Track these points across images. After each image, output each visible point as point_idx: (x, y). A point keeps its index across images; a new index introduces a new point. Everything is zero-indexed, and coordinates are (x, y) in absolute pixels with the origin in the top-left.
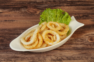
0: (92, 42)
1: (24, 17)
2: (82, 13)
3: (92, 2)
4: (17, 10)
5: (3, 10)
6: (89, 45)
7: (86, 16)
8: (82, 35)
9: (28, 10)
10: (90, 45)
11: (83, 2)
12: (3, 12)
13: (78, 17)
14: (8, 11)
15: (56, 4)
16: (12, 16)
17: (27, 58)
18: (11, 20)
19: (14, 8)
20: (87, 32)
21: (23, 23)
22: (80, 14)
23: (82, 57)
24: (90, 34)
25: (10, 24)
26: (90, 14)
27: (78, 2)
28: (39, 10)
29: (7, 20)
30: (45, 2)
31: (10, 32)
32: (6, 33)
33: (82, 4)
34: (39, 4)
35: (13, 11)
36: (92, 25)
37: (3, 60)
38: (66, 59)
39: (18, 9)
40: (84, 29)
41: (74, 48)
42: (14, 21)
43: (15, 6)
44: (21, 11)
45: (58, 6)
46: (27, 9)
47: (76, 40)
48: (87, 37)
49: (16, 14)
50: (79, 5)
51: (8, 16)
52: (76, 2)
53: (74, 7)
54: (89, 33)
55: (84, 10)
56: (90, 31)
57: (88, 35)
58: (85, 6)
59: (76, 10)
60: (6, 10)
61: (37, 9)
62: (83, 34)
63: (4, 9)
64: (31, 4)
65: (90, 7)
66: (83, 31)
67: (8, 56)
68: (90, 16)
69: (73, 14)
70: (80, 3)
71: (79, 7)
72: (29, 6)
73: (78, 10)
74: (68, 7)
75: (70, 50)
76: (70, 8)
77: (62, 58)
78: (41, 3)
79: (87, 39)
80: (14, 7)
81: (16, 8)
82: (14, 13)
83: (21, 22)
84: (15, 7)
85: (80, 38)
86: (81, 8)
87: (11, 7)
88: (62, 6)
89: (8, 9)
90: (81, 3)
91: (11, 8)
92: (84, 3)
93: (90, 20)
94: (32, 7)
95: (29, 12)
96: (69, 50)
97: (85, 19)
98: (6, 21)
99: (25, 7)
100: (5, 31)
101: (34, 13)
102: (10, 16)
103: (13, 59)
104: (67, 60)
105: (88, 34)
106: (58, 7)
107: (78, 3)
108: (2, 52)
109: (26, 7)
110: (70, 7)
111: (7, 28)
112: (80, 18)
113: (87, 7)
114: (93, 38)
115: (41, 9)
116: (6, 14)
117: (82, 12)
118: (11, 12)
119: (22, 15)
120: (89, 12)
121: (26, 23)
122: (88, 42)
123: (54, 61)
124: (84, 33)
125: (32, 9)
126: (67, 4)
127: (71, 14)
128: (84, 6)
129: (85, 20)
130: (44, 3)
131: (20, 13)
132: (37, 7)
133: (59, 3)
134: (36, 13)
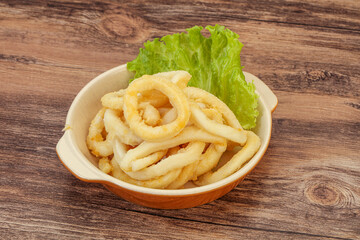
0: (318, 202)
1: (77, 52)
2: (326, 65)
4: (60, 13)
5: (7, 9)
6: (302, 217)
7: (338, 80)
8: (288, 164)
9: (103, 22)
10: (307, 216)
11: (345, 12)
12: (3, 18)
13: (303, 77)
14: (24, 15)
15: (229, 7)
16: (32, 38)
17: (23, 233)
18: (21, 54)
19: (52, 6)
20: (314, 156)
21: (65, 76)
22: (317, 65)
24: (326, 163)
25: (14, 72)
26: (356, 71)
27: (328, 10)
28: (148, 28)
29: (8, 53)
33: (339, 22)
35: (45, 19)
36: (347, 125)
39: (69, 10)
40: (306, 139)
41: (234, 221)
42: (34, 61)
44: (75, 21)
46: (104, 18)
47: (254, 186)
48: (307, 175)
49: (51, 33)
50: (326, 26)
51: (16, 35)
52: (319, 10)
54: (320, 158)
55: (335, 52)
56: (330, 153)
57: (311, 169)
58: (350, 32)
59: (301, 48)
60: (18, 11)
61: (141, 21)
62: (292, 160)
63: (11, 5)
66: (298, 147)
68: (354, 80)
69: (286, 61)
70: (330, 16)
71: (321, 34)
72: (117, 5)
73: (314, 48)
74: (272, 29)
75: (214, 226)
76: (282, 33)
79: (302, 186)
81: (60, 5)
82: (46, 26)
83: (59, 71)
85: (275, 179)
86: (330, 39)
88: (249, 22)
89: (28, 9)
90: (337, 17)
91: (39, 3)
92: (349, 19)
93: (348, 100)
94: (126, 9)
95: (108, 30)
96: (209, 227)
97: (329, 92)
99: (98, 4)
101: (124, 37)
102: (25, 40)
105: (315, 163)
106: (234, 22)
107: (323, 16)
109: (103, 8)
110: (284, 29)
112: (309, 85)
114: (330, 186)
115: (159, 23)
116: (13, 26)
117: (326, 60)
118: (33, 22)
119: (74, 39)
120: (356, 63)
121: (76, 77)
122: (303, 199)
124: (301, 157)
125: (125, 18)
126: (278, 12)
127: (277, 62)
128: (343, 33)
129: (326, 98)
131: (69, 29)
132: (148, 11)
133: (242, 7)
134: (133, 36)
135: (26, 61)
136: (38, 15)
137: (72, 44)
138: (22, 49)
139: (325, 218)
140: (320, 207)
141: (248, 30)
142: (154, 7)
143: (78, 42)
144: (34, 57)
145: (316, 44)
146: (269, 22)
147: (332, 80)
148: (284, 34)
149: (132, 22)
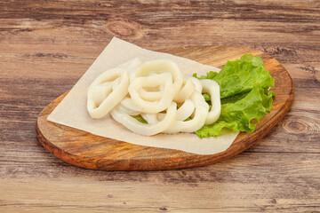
0: (293, 132)
2: (277, 44)
3: (311, 11)
4: (75, 23)
5: (36, 22)
6: (285, 142)
7: (288, 53)
9: (109, 27)
10: (288, 141)
11: (282, 8)
12: (34, 29)
14: (49, 26)
15: (197, 10)
16: (60, 41)
18: (55, 52)
22: (271, 44)
23: (257, 175)
25: (53, 65)
26: (299, 46)
27: (270, 7)
28: (142, 28)
29: (45, 52)
30: (166, 5)
31: (50, 90)
32: (37, 93)
33: (279, 15)
34: (146, 11)
35: (65, 28)
36: (301, 81)
37: (21, 169)
38: (210, 178)
39: (81, 20)
42: (66, 56)
43: (71, 10)
44: (88, 27)
45: (202, 18)
46: (109, 24)
49: (73, 37)
50: (270, 18)
51: (47, 40)
52: (263, 8)
53: (253, 23)
55: (281, 35)
58: (288, 21)
59: (257, 34)
60: (44, 23)
61: (136, 24)
63: (39, 20)
64: (122, 7)
65: (304, 25)
67: (36, 158)
68: (299, 52)
69: (248, 43)
70: (272, 12)
71: (268, 23)
72: (116, 15)
73: (265, 33)
74: (232, 23)
76: (240, 25)
77: (198, 176)
78: (152, 5)
80: (68, 13)
81: (73, 17)
82: (68, 32)
84: (71, 14)
87: (60, 13)
88: (215, 19)
89: (51, 21)
90: (277, 12)
91: (58, 17)
92: (286, 13)
93: (298, 65)
94: (123, 17)
95: (114, 32)
97: (283, 61)
98: (41, 55)
99: (102, 15)
100: (37, 84)
101: (126, 36)
102: (55, 43)
103: (50, 170)
104: (212, 181)
106: (204, 20)
107: (266, 12)
108: (21, 146)
109: (106, 17)
110: (241, 22)
111: (42, 76)
113: (294, 24)
114: (299, 121)
115: (149, 25)
116: (43, 33)
117: (276, 40)
118: (57, 30)
119: (91, 39)
120: (298, 41)
123: (172, 184)
125: (124, 23)
126: (234, 12)
128: (284, 22)
130: (162, 8)
131: (85, 33)
132: (140, 17)
133: (206, 10)
134: (133, 35)
135: (60, 56)
136: (60, 26)
137: (90, 43)
138: (55, 49)
139: (301, 142)
140: (296, 135)
141: (216, 25)
142: (143, 14)
143: (94, 41)
144: (65, 53)
145: (266, 31)
146: (229, 18)
147: (283, 53)
148: (242, 26)
149: (130, 25)
